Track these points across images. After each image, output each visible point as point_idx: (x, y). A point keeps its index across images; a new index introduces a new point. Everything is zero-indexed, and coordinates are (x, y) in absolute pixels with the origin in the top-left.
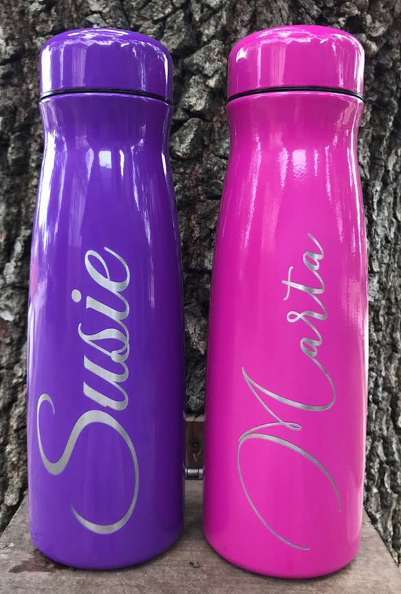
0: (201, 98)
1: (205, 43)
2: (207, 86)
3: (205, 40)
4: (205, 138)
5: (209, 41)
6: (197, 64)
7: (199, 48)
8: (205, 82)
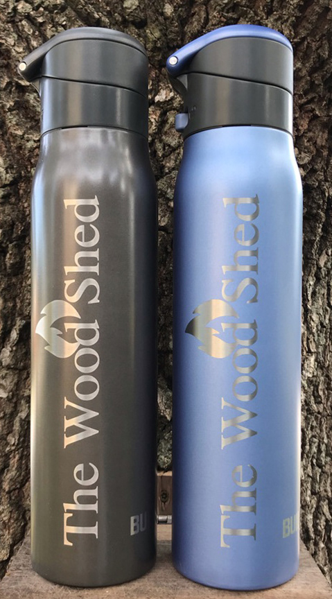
0: (164, 216)
1: (167, 174)
2: (169, 207)
3: (167, 171)
5: (170, 172)
6: (160, 189)
7: (162, 177)
8: (167, 204)
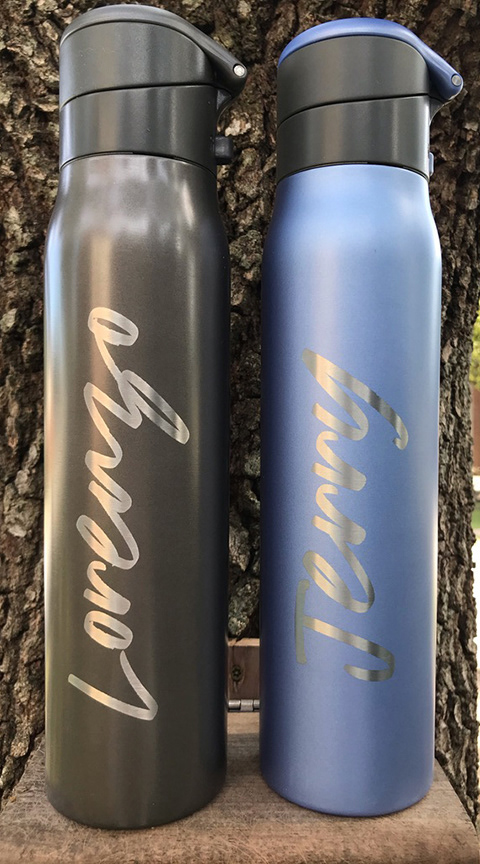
0: (238, 292)
1: (241, 234)
2: (245, 279)
3: (242, 230)
4: (243, 334)
5: (246, 232)
6: (232, 255)
7: (235, 239)
8: (242, 275)
